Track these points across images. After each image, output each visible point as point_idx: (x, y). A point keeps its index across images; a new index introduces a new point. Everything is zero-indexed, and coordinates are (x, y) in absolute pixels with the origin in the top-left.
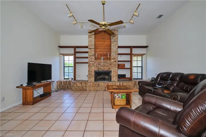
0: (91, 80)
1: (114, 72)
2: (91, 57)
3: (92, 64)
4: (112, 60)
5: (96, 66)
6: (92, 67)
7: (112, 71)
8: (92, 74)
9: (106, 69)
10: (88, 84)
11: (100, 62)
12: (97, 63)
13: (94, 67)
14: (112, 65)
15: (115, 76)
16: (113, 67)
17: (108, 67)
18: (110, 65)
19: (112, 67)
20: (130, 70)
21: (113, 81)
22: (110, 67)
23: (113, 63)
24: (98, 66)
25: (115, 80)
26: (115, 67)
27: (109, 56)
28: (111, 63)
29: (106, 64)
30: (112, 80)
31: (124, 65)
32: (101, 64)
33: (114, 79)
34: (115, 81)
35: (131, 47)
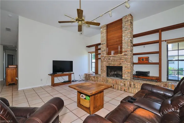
0: (103, 75)
1: (125, 67)
2: (103, 52)
3: (103, 59)
4: (123, 54)
5: (106, 61)
6: (104, 62)
7: (123, 67)
8: (103, 69)
9: (116, 64)
10: (98, 79)
11: (109, 57)
12: (107, 58)
13: (105, 62)
14: (123, 59)
15: (126, 72)
16: (125, 61)
17: (119, 62)
18: (121, 59)
19: (123, 61)
20: (158, 65)
21: (124, 79)
22: (121, 62)
23: (123, 57)
24: (108, 61)
25: (126, 78)
26: (127, 61)
27: (119, 49)
28: (121, 57)
29: (115, 59)
30: (123, 77)
31: (147, 59)
32: (111, 59)
33: (126, 76)
34: (126, 80)
35: (159, 31)
